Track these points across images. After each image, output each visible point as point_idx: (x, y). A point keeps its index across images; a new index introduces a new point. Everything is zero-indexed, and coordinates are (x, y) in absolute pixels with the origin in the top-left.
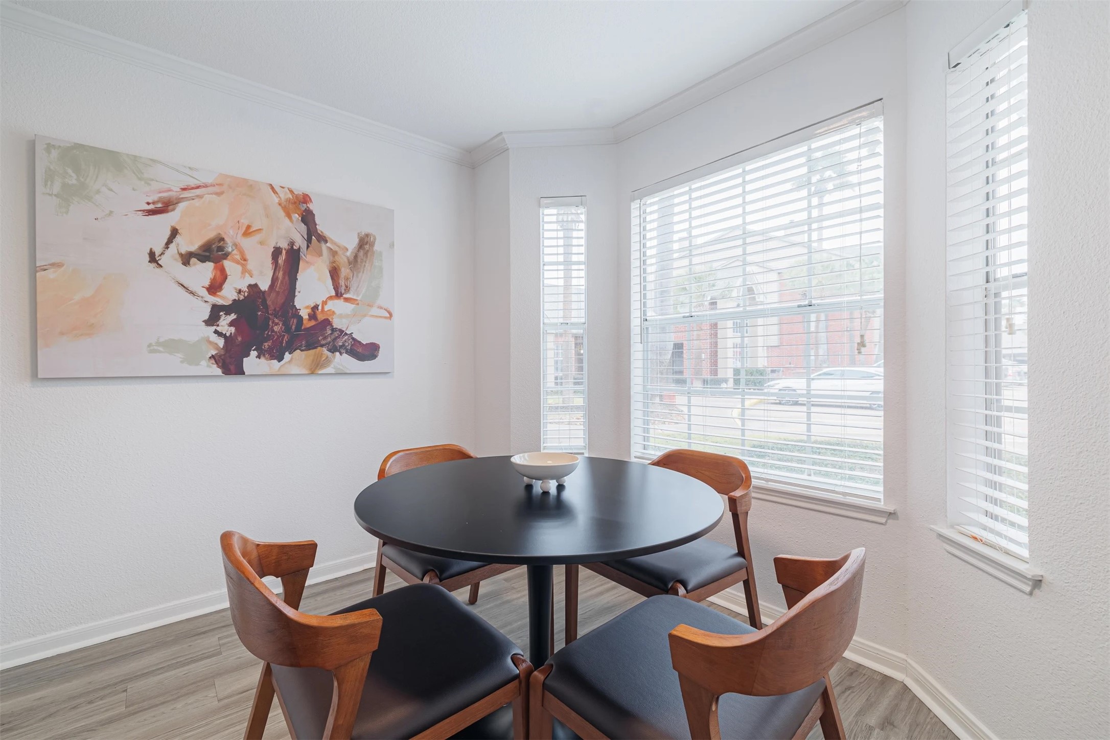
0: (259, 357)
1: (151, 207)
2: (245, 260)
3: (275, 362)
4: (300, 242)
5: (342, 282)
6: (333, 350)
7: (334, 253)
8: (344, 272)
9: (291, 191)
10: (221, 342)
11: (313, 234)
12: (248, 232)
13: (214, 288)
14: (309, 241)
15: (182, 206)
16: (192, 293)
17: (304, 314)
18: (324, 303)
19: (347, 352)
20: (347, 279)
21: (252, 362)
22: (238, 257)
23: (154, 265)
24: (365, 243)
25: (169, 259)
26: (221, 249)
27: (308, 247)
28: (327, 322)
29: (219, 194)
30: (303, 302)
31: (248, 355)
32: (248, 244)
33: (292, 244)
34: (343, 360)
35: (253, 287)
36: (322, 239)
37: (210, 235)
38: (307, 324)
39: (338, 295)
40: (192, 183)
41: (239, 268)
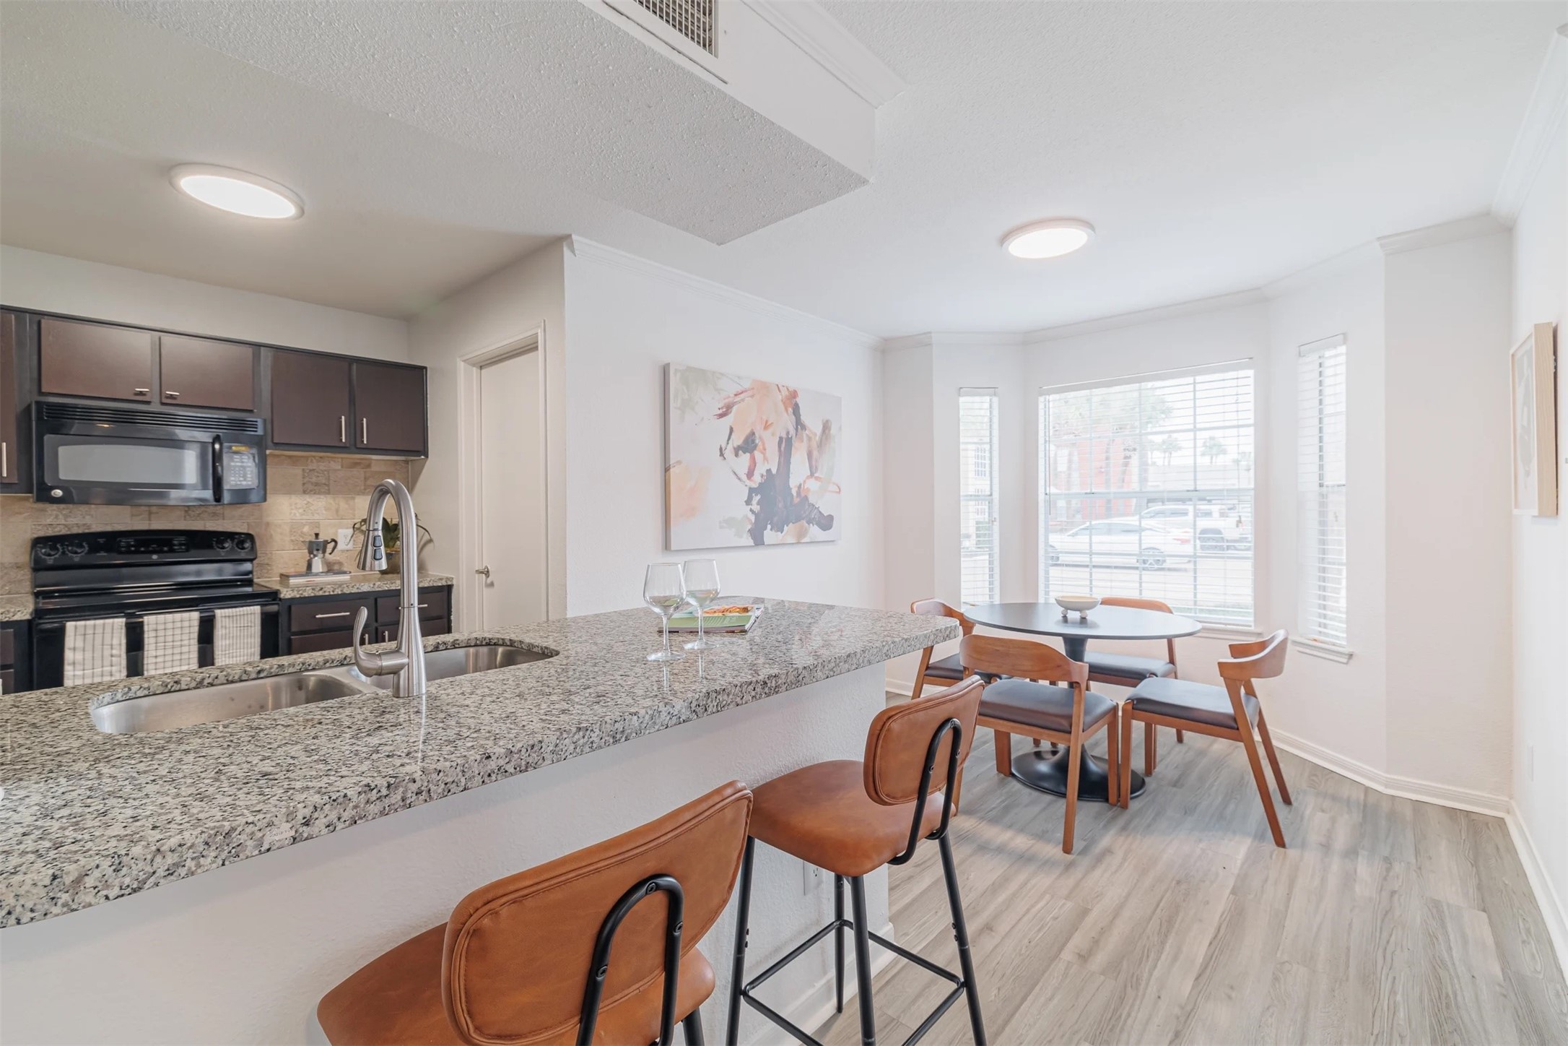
0: (771, 530)
1: (720, 412)
2: (765, 449)
3: (779, 533)
4: (792, 432)
5: (814, 463)
6: (809, 523)
7: (809, 439)
8: (815, 453)
9: (788, 389)
10: (753, 518)
11: (799, 425)
12: (766, 427)
13: (750, 474)
14: (797, 429)
15: (735, 409)
16: (739, 479)
17: (794, 492)
18: (805, 482)
19: (817, 524)
20: (816, 461)
21: (769, 536)
22: (761, 447)
23: (722, 458)
24: (826, 427)
25: (729, 453)
26: (753, 441)
27: (796, 435)
28: (806, 498)
29: (752, 396)
30: (793, 483)
31: (766, 529)
32: (766, 435)
33: (788, 433)
34: (815, 531)
35: (769, 471)
36: (804, 427)
37: (748, 431)
38: (796, 500)
39: (812, 475)
40: (739, 389)
41: (762, 456)
